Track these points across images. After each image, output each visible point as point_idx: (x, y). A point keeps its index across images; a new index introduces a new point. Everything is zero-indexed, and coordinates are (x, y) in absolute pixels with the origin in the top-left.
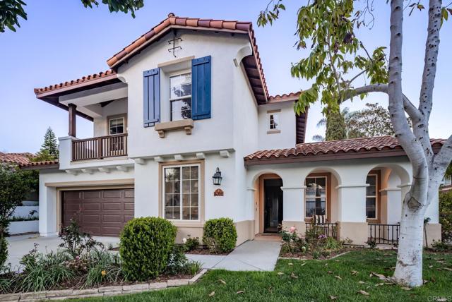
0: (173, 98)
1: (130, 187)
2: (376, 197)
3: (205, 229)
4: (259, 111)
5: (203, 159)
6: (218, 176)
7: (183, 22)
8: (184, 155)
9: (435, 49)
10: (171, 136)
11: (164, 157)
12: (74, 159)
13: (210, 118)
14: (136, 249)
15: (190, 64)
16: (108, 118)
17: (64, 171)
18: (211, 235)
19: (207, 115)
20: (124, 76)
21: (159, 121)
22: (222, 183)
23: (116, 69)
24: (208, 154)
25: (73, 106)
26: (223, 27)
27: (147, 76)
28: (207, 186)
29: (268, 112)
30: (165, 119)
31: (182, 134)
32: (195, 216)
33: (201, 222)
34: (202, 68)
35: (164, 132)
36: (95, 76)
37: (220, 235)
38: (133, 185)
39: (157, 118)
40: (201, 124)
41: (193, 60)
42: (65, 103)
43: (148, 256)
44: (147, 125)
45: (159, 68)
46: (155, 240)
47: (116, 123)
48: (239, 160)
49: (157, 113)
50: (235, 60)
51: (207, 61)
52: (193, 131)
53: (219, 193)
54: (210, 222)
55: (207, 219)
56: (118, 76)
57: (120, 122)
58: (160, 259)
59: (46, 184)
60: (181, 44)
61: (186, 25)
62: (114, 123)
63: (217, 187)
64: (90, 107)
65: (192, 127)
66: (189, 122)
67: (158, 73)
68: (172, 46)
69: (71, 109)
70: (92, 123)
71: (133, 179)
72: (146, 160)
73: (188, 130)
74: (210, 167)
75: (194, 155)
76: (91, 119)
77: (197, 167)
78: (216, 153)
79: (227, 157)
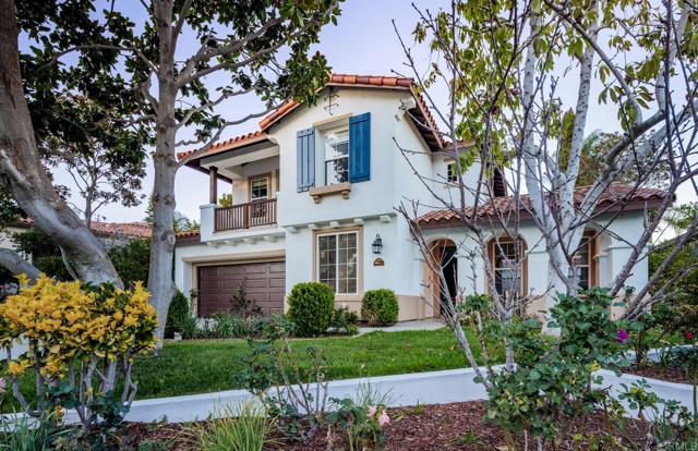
0: (327, 159)
1: (279, 260)
2: (589, 266)
3: (364, 301)
4: (433, 160)
5: (361, 226)
6: (378, 244)
7: (340, 78)
8: (341, 222)
9: (582, 115)
10: (326, 201)
11: (318, 224)
12: (217, 230)
13: (369, 179)
14: (303, 307)
15: (348, 121)
16: (250, 179)
17: (205, 244)
18: (370, 306)
19: (367, 177)
20: (275, 137)
21: (313, 185)
22: (383, 251)
23: (267, 131)
24: (367, 219)
25: (215, 169)
26: (382, 84)
27: (301, 136)
28: (366, 255)
29: (445, 161)
30: (319, 183)
31: (338, 199)
32: (353, 290)
33: (359, 295)
34: (360, 127)
35: (319, 197)
36: (243, 137)
37: (380, 305)
38: (284, 257)
39: (311, 181)
40: (360, 188)
41: (351, 118)
42: (207, 166)
43: (314, 313)
44: (301, 190)
45: (314, 127)
46: (319, 299)
47: (259, 184)
48: (402, 225)
49: (311, 177)
50: (396, 116)
51: (367, 118)
52: (350, 194)
53: (380, 263)
54: (370, 293)
55: (366, 290)
56: (269, 137)
57: (263, 184)
58: (323, 317)
59: (183, 259)
60: (336, 100)
61: (343, 82)
62: (256, 185)
63: (377, 256)
64: (232, 169)
65: (349, 191)
66: (346, 185)
67: (313, 133)
68: (327, 103)
69: (212, 173)
70: (231, 185)
71: (284, 251)
72: (298, 228)
73: (345, 194)
74: (369, 234)
75: (351, 221)
76: (230, 181)
77: (355, 234)
78: (376, 218)
79: (387, 222)
